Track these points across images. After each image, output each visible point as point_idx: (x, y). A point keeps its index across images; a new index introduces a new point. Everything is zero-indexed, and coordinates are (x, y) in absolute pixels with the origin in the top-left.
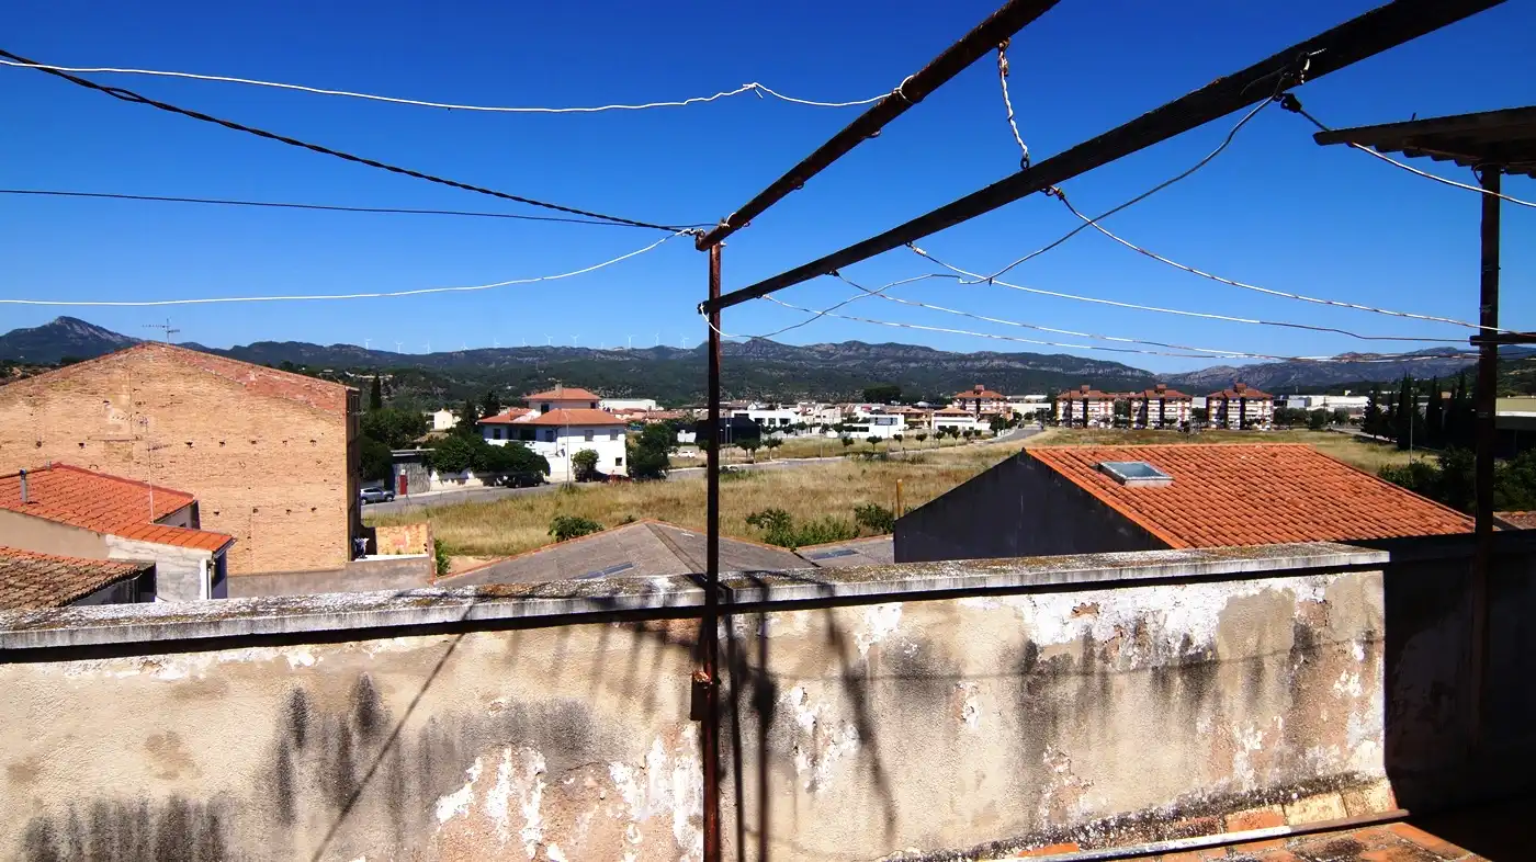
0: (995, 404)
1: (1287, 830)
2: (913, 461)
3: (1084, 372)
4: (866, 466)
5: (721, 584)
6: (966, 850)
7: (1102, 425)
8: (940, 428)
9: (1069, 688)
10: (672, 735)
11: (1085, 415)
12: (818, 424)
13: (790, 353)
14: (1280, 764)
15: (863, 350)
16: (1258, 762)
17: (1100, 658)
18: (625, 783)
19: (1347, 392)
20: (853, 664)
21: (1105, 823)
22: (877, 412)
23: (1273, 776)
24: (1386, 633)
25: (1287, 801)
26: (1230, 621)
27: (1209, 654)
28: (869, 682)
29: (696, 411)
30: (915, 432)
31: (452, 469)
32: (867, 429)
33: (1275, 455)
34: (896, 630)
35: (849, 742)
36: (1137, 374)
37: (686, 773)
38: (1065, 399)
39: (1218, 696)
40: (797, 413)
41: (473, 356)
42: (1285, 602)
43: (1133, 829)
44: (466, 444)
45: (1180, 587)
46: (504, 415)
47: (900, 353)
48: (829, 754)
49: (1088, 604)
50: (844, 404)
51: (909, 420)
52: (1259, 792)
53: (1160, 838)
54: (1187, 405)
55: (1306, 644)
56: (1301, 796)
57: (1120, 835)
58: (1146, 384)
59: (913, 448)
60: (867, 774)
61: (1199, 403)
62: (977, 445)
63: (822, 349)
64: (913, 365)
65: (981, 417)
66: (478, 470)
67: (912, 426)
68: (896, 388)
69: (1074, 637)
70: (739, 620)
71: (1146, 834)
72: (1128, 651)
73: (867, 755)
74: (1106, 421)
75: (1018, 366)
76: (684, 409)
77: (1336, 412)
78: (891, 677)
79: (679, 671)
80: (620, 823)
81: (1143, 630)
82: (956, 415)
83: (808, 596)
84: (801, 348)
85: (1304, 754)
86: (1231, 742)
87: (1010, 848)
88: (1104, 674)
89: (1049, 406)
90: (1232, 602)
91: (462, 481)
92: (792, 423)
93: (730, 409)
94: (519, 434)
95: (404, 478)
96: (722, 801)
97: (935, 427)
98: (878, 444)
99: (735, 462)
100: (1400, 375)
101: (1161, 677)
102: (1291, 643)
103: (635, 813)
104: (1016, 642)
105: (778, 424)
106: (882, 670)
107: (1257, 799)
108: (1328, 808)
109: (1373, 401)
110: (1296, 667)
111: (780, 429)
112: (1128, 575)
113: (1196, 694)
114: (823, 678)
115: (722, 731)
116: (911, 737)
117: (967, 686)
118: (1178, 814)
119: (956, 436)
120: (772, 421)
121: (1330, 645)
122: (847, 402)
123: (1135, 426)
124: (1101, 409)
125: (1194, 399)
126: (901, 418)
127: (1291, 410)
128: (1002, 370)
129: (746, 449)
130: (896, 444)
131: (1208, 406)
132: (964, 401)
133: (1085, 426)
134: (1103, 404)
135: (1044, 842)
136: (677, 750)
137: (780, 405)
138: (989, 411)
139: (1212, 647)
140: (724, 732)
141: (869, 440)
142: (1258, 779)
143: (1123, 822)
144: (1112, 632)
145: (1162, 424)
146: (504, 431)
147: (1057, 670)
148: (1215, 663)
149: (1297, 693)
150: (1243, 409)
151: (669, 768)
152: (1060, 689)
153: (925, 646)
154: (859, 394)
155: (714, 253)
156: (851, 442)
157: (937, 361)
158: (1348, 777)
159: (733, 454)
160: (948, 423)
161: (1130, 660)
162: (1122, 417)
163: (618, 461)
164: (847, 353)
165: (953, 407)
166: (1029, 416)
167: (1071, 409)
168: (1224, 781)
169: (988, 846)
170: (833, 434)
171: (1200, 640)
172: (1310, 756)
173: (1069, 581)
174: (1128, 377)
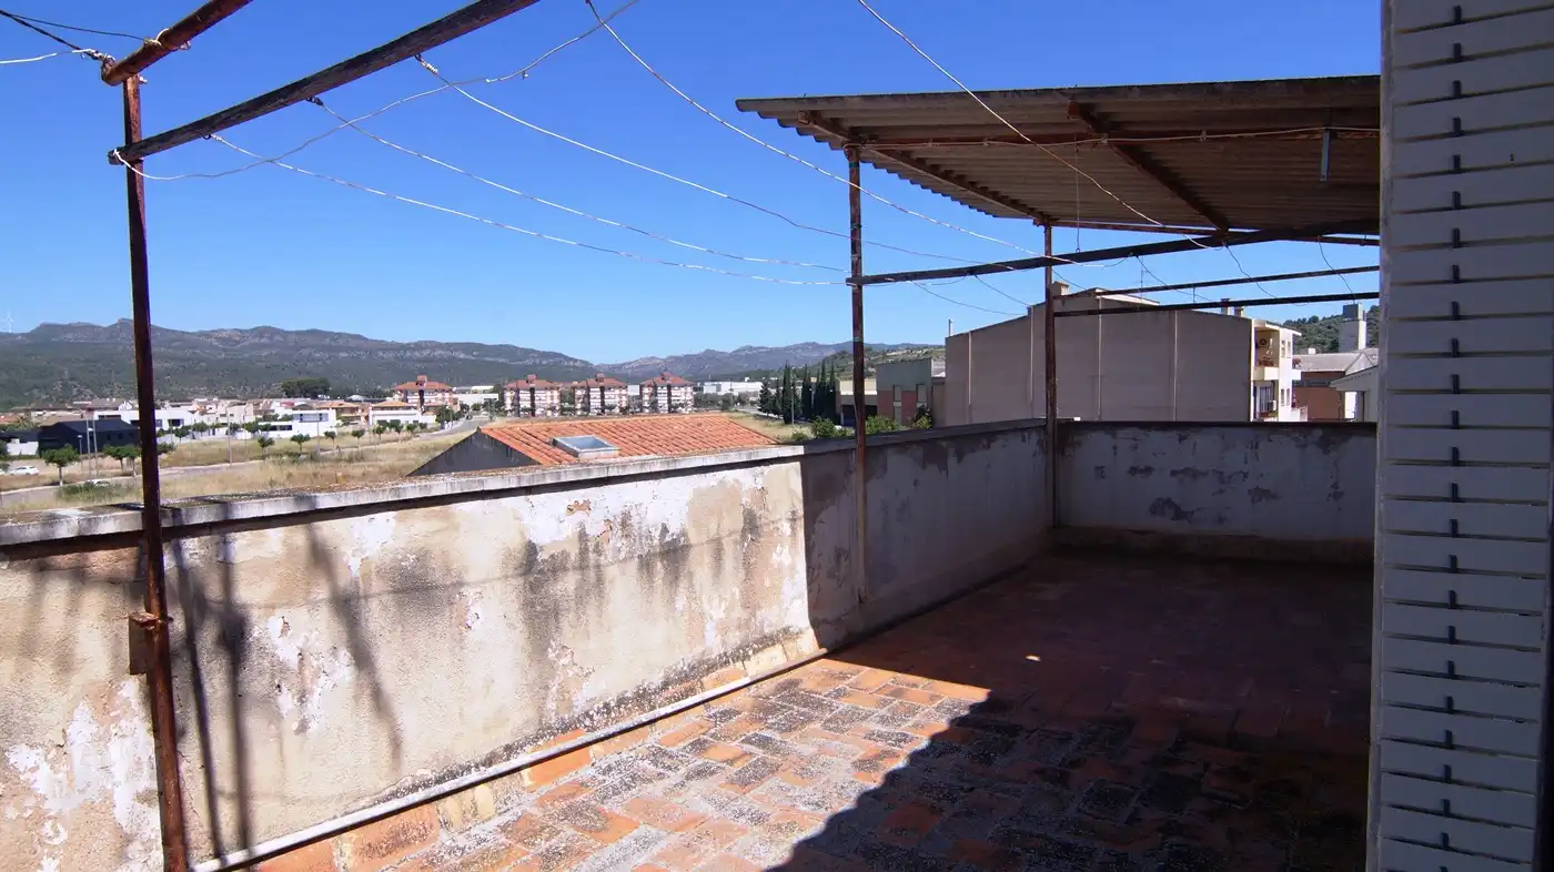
0: (440, 395)
1: (747, 681)
2: (350, 460)
3: (529, 362)
4: (293, 470)
5: (163, 507)
6: (478, 760)
7: (549, 413)
8: (380, 422)
9: (568, 583)
10: (104, 700)
11: (533, 404)
12: (224, 425)
13: (177, 340)
14: (739, 627)
15: (278, 338)
16: (723, 629)
17: (594, 551)
18: (34, 769)
19: (747, 379)
20: (343, 582)
21: (606, 705)
22: (302, 407)
23: (735, 638)
24: (805, 512)
25: (746, 657)
26: (698, 509)
27: (682, 539)
28: (363, 601)
29: (34, 414)
30: (350, 429)
32: (290, 428)
33: (700, 425)
34: (391, 542)
35: (343, 669)
36: (577, 364)
37: (128, 742)
38: (511, 389)
39: (691, 574)
40: (193, 412)
42: (733, 492)
43: (630, 705)
45: (656, 482)
47: (327, 341)
48: (320, 689)
49: (581, 502)
50: (256, 401)
51: (343, 415)
52: (725, 654)
53: (653, 708)
54: (624, 392)
55: (751, 525)
56: (756, 652)
57: (620, 713)
58: (586, 373)
59: (349, 445)
60: (366, 701)
61: (634, 390)
62: (422, 439)
63: (223, 335)
64: (344, 355)
65: (426, 410)
67: (347, 422)
68: (324, 381)
69: (570, 533)
70: (191, 545)
71: (641, 707)
72: (617, 542)
73: (365, 681)
74: (553, 409)
75: (462, 356)
76: (16, 412)
77: (740, 395)
78: (389, 592)
79: (107, 616)
80: (30, 823)
81: (628, 522)
82: (397, 408)
83: (284, 511)
84: (193, 334)
85: (755, 616)
86: (702, 615)
87: (522, 747)
88: (598, 566)
89: (496, 396)
90: (699, 493)
92: (187, 423)
93: (91, 410)
96: (183, 766)
97: (374, 421)
98: (305, 444)
99: (103, 476)
100: (782, 365)
101: (646, 565)
102: (741, 525)
103: (52, 806)
104: (516, 543)
105: (166, 427)
106: (377, 586)
107: (724, 661)
108: (773, 659)
109: (765, 385)
110: (746, 544)
111: (169, 432)
112: (613, 473)
113: (674, 576)
114: (308, 602)
115: (176, 682)
116: (414, 656)
117: (469, 592)
118: (665, 685)
119: (398, 431)
121: (767, 524)
122: (261, 398)
123: (579, 413)
124: (547, 398)
125: (629, 387)
126: (332, 414)
127: (706, 395)
128: (445, 360)
129: (121, 459)
130: (328, 443)
131: (641, 393)
132: (406, 393)
133: (533, 414)
134: (549, 393)
135: (554, 735)
136: (112, 714)
137: (167, 404)
138: (434, 402)
139: (684, 534)
140: (181, 682)
141: (294, 439)
142: (724, 643)
143: (621, 701)
144: (602, 527)
145: (603, 411)
147: (557, 567)
148: (687, 547)
149: (748, 567)
150: (669, 395)
151: (103, 739)
152: (560, 586)
153: (423, 557)
154: (277, 387)
155: (130, 87)
156: (271, 442)
157: (371, 352)
158: (786, 631)
159: (100, 467)
160: (389, 416)
161: (619, 551)
162: (567, 405)
164: (257, 340)
165: (395, 399)
166: (476, 408)
167: (519, 399)
168: (699, 649)
169: (500, 751)
170: (244, 435)
171: (674, 528)
172: (759, 618)
173: (563, 480)
174: (569, 367)
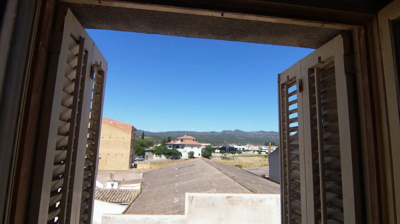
12: (252, 150)
13: (245, 134)
15: (264, 133)
29: (220, 146)
31: (159, 154)
40: (247, 147)
41: (167, 132)
44: (162, 148)
46: (172, 142)
47: (274, 134)
63: (254, 132)
66: (165, 154)
76: (217, 146)
91: (161, 157)
92: (245, 149)
94: (175, 147)
95: (147, 156)
105: (242, 150)
120: (240, 149)
122: (260, 145)
137: (242, 145)
146: (172, 146)
154: (264, 144)
156: (261, 153)
159: (229, 155)
163: (199, 154)
164: (260, 134)
170: (256, 152)
